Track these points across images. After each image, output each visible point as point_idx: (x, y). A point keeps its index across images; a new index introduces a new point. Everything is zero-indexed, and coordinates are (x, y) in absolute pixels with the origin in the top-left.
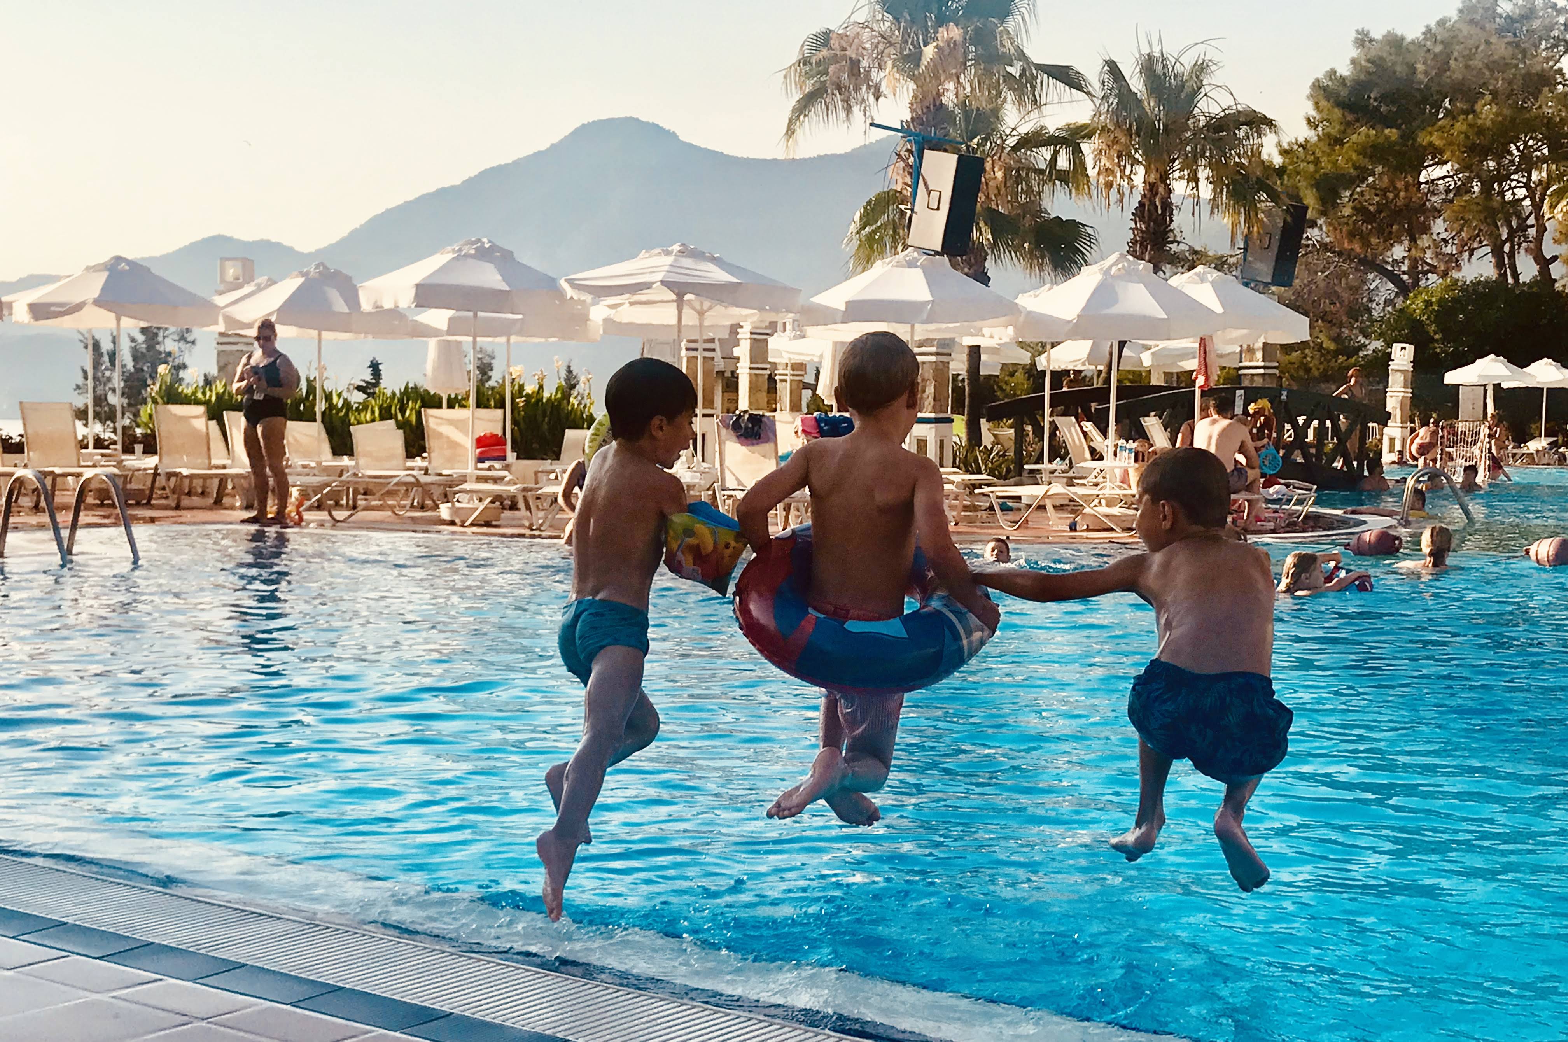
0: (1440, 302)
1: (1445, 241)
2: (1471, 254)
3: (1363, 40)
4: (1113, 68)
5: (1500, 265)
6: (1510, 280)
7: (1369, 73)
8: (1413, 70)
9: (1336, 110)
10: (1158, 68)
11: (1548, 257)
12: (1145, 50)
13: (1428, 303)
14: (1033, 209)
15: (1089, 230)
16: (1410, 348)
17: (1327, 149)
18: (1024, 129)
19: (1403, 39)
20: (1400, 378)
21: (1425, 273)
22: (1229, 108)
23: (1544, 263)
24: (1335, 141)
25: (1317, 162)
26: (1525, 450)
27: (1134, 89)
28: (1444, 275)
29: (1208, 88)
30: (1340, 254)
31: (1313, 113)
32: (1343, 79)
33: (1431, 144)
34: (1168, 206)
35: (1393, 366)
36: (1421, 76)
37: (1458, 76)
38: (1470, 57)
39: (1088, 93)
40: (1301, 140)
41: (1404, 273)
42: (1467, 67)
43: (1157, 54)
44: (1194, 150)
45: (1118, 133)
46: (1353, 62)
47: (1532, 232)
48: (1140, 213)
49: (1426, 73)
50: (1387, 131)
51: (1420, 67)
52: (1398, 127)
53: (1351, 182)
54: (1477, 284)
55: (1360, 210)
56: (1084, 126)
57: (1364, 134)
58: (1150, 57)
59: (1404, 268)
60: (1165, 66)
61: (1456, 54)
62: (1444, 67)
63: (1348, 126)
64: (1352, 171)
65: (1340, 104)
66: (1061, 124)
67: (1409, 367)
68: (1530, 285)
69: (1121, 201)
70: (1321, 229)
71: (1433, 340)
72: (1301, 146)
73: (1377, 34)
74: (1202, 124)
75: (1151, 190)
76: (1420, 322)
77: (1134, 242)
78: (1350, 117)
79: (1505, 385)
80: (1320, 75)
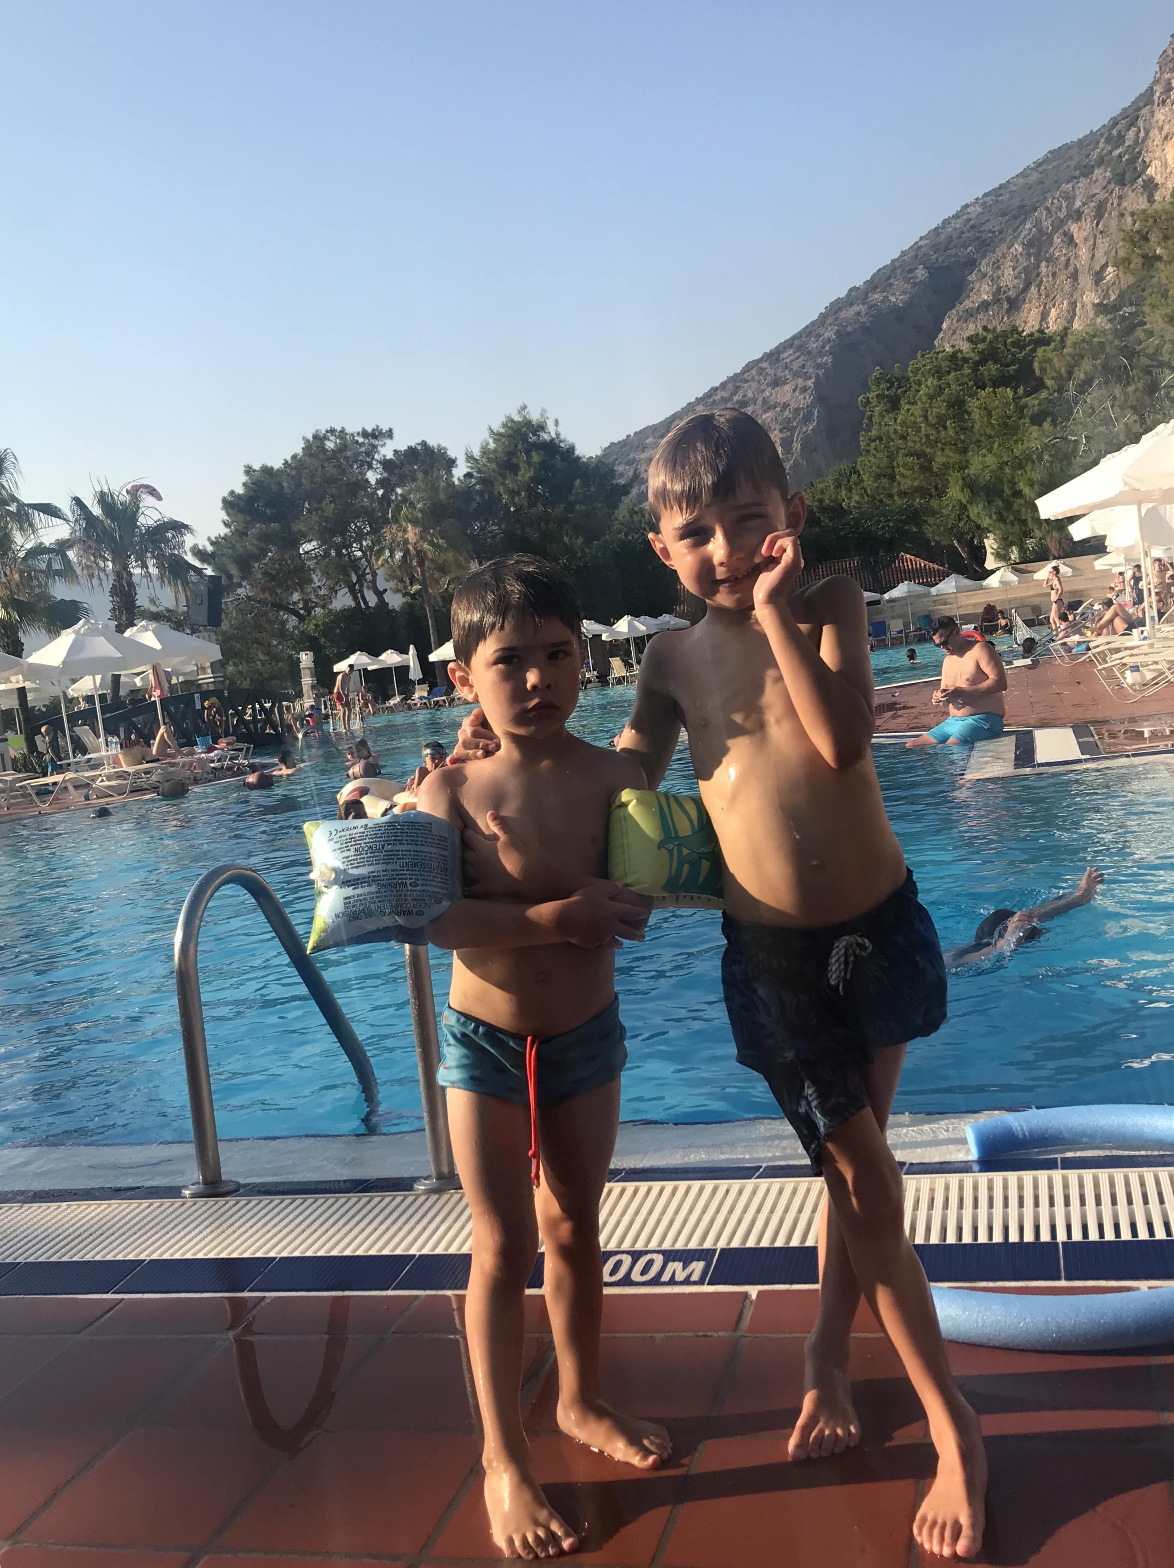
0: (324, 624)
1: (319, 587)
2: (336, 594)
3: (249, 471)
4: (78, 501)
5: (355, 598)
6: (363, 606)
7: (255, 491)
8: (282, 487)
9: (239, 515)
10: (109, 499)
11: (381, 590)
12: (98, 489)
13: (317, 626)
14: (45, 597)
15: (85, 605)
16: (310, 654)
17: (238, 539)
18: (29, 546)
19: (272, 468)
20: (308, 672)
21: (313, 608)
22: (159, 520)
23: (380, 594)
24: (240, 534)
25: (233, 547)
26: (387, 705)
27: (95, 514)
28: (324, 607)
29: (143, 509)
30: (259, 602)
31: (226, 518)
32: (239, 496)
33: (300, 530)
34: (131, 585)
35: (302, 666)
36: (287, 490)
37: (308, 488)
38: (313, 476)
39: (65, 519)
40: (222, 535)
41: (301, 609)
42: (312, 482)
43: (106, 490)
44: (141, 548)
45: (90, 543)
46: (244, 484)
47: (369, 577)
48: (114, 592)
49: (289, 488)
50: (272, 525)
51: (285, 484)
52: (279, 522)
53: (258, 558)
54: (343, 611)
55: (266, 574)
56: (68, 540)
57: (258, 528)
58: (102, 494)
59: (301, 606)
60: (113, 498)
61: (304, 475)
62: (299, 485)
63: (248, 525)
64: (256, 551)
65: (240, 511)
66: (53, 541)
67: (312, 665)
68: (374, 608)
69: (101, 584)
70: (245, 587)
71: (324, 647)
72: (223, 538)
73: (257, 467)
74: (144, 531)
75: (118, 576)
76: (316, 638)
77: (114, 609)
78: (249, 518)
79: (370, 668)
80: (226, 495)
